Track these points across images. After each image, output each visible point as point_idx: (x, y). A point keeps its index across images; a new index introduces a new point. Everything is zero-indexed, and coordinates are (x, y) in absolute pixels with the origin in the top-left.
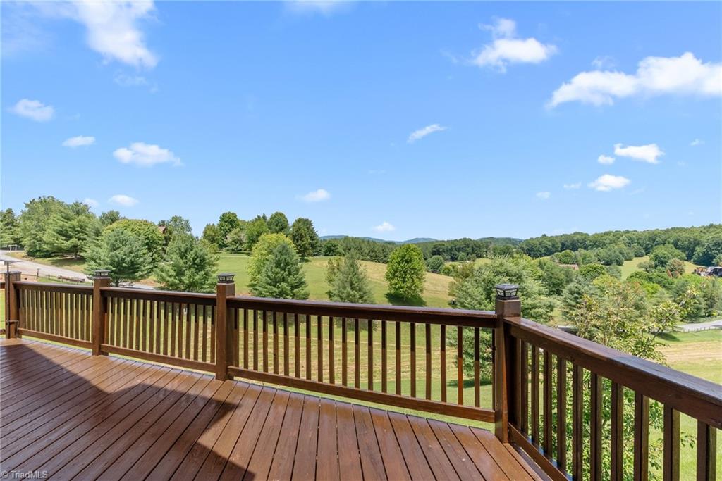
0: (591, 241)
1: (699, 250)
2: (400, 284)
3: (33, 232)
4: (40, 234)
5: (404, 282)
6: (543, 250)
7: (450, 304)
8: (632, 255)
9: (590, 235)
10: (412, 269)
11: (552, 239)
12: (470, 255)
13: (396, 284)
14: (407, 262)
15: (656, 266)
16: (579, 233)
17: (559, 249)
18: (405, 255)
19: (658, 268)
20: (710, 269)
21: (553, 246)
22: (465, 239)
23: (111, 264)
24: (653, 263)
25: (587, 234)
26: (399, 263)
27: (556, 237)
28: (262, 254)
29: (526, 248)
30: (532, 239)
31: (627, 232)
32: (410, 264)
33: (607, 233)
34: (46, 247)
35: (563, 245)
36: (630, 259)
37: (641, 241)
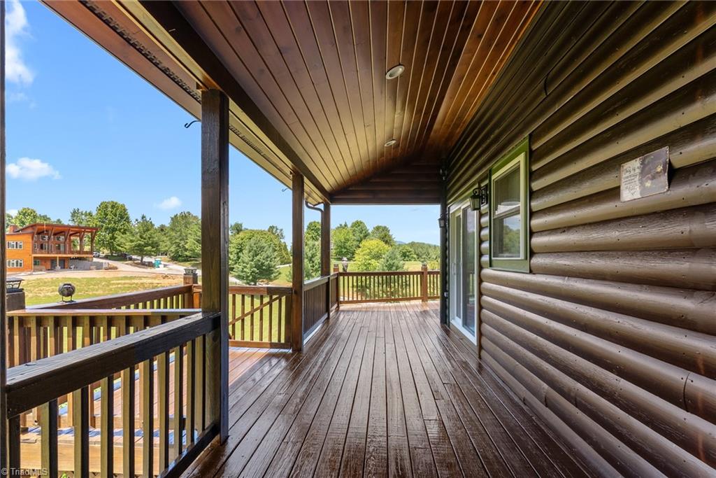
3: (177, 241)
4: (182, 243)
23: (255, 267)
28: (365, 259)
34: (188, 253)
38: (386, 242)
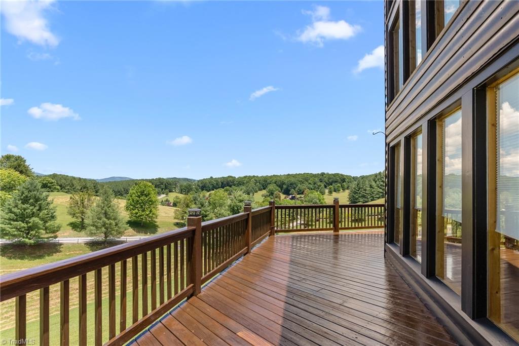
0: (237, 182)
1: (285, 187)
2: (140, 213)
5: (143, 211)
6: (211, 187)
7: (175, 225)
8: (258, 189)
9: (237, 177)
10: (150, 201)
11: (216, 180)
12: (164, 190)
13: (137, 213)
14: (146, 196)
15: (270, 195)
16: (231, 177)
17: (220, 186)
18: (144, 191)
19: (271, 196)
20: (290, 197)
21: (217, 184)
22: (160, 179)
24: (268, 194)
25: (235, 177)
26: (139, 197)
27: (219, 178)
29: (201, 185)
30: (204, 179)
31: (254, 176)
32: (148, 197)
33: (245, 177)
35: (222, 183)
36: (257, 192)
37: (261, 182)
38: (21, 172)
